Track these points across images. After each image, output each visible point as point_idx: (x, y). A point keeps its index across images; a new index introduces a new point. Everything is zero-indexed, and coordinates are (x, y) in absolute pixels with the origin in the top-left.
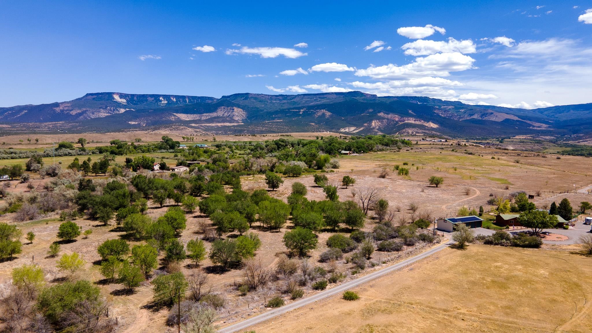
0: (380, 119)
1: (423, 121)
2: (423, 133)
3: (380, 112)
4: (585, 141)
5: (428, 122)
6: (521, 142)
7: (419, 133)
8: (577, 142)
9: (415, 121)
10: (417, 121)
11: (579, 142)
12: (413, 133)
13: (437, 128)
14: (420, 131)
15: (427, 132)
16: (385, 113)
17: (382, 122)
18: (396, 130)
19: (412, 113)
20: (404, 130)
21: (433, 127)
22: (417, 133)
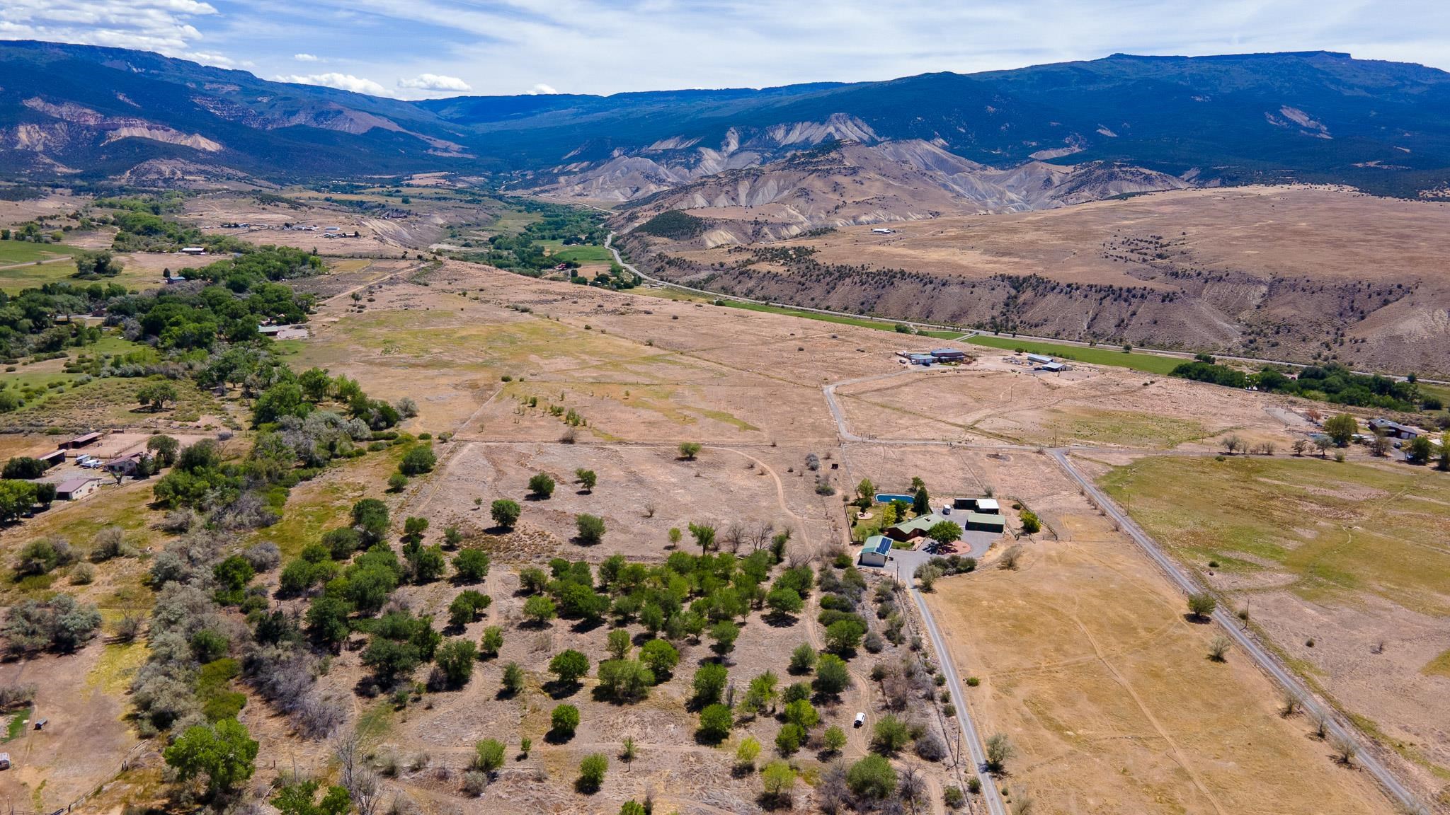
0: (39, 119)
1: (173, 131)
2: (201, 172)
3: (29, 96)
4: (546, 191)
5: (190, 133)
6: (439, 199)
7: (191, 173)
8: (530, 191)
9: (150, 129)
10: (157, 129)
11: (535, 193)
12: (174, 173)
13: (220, 151)
14: (192, 167)
15: (209, 168)
16: (47, 101)
17: (51, 131)
18: (108, 160)
19: (127, 100)
20: (146, 166)
21: (209, 149)
22: (185, 172)
